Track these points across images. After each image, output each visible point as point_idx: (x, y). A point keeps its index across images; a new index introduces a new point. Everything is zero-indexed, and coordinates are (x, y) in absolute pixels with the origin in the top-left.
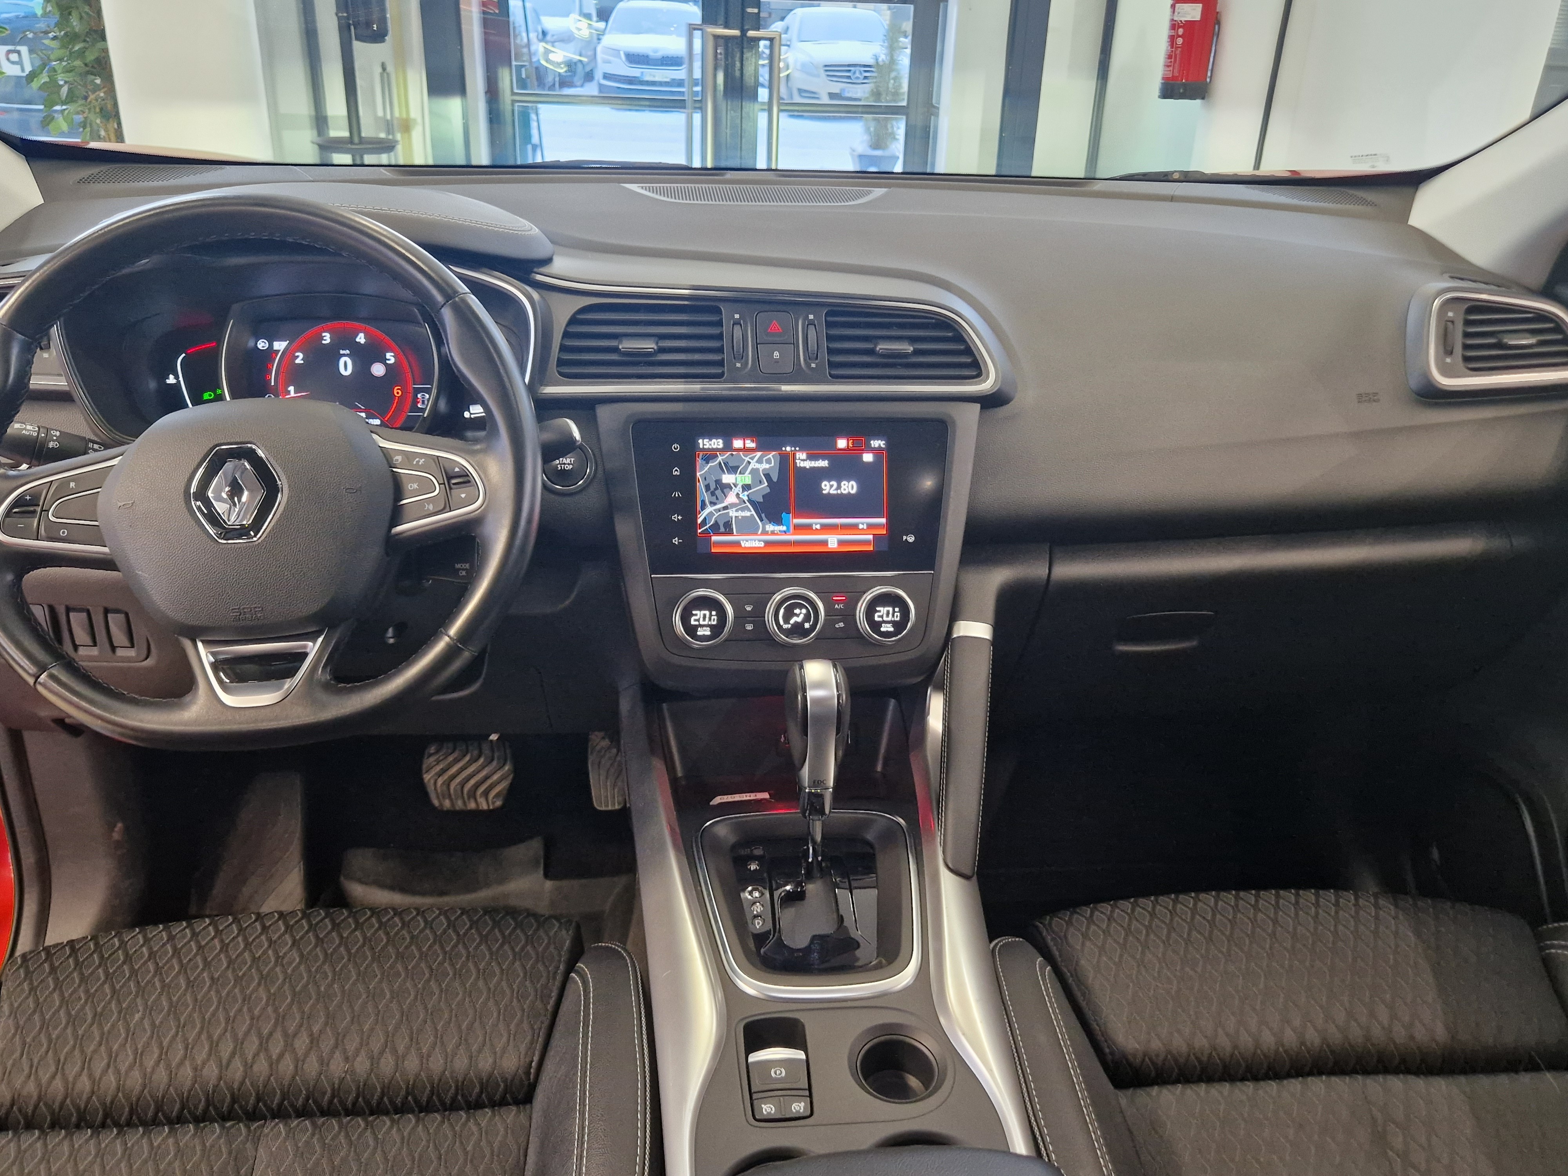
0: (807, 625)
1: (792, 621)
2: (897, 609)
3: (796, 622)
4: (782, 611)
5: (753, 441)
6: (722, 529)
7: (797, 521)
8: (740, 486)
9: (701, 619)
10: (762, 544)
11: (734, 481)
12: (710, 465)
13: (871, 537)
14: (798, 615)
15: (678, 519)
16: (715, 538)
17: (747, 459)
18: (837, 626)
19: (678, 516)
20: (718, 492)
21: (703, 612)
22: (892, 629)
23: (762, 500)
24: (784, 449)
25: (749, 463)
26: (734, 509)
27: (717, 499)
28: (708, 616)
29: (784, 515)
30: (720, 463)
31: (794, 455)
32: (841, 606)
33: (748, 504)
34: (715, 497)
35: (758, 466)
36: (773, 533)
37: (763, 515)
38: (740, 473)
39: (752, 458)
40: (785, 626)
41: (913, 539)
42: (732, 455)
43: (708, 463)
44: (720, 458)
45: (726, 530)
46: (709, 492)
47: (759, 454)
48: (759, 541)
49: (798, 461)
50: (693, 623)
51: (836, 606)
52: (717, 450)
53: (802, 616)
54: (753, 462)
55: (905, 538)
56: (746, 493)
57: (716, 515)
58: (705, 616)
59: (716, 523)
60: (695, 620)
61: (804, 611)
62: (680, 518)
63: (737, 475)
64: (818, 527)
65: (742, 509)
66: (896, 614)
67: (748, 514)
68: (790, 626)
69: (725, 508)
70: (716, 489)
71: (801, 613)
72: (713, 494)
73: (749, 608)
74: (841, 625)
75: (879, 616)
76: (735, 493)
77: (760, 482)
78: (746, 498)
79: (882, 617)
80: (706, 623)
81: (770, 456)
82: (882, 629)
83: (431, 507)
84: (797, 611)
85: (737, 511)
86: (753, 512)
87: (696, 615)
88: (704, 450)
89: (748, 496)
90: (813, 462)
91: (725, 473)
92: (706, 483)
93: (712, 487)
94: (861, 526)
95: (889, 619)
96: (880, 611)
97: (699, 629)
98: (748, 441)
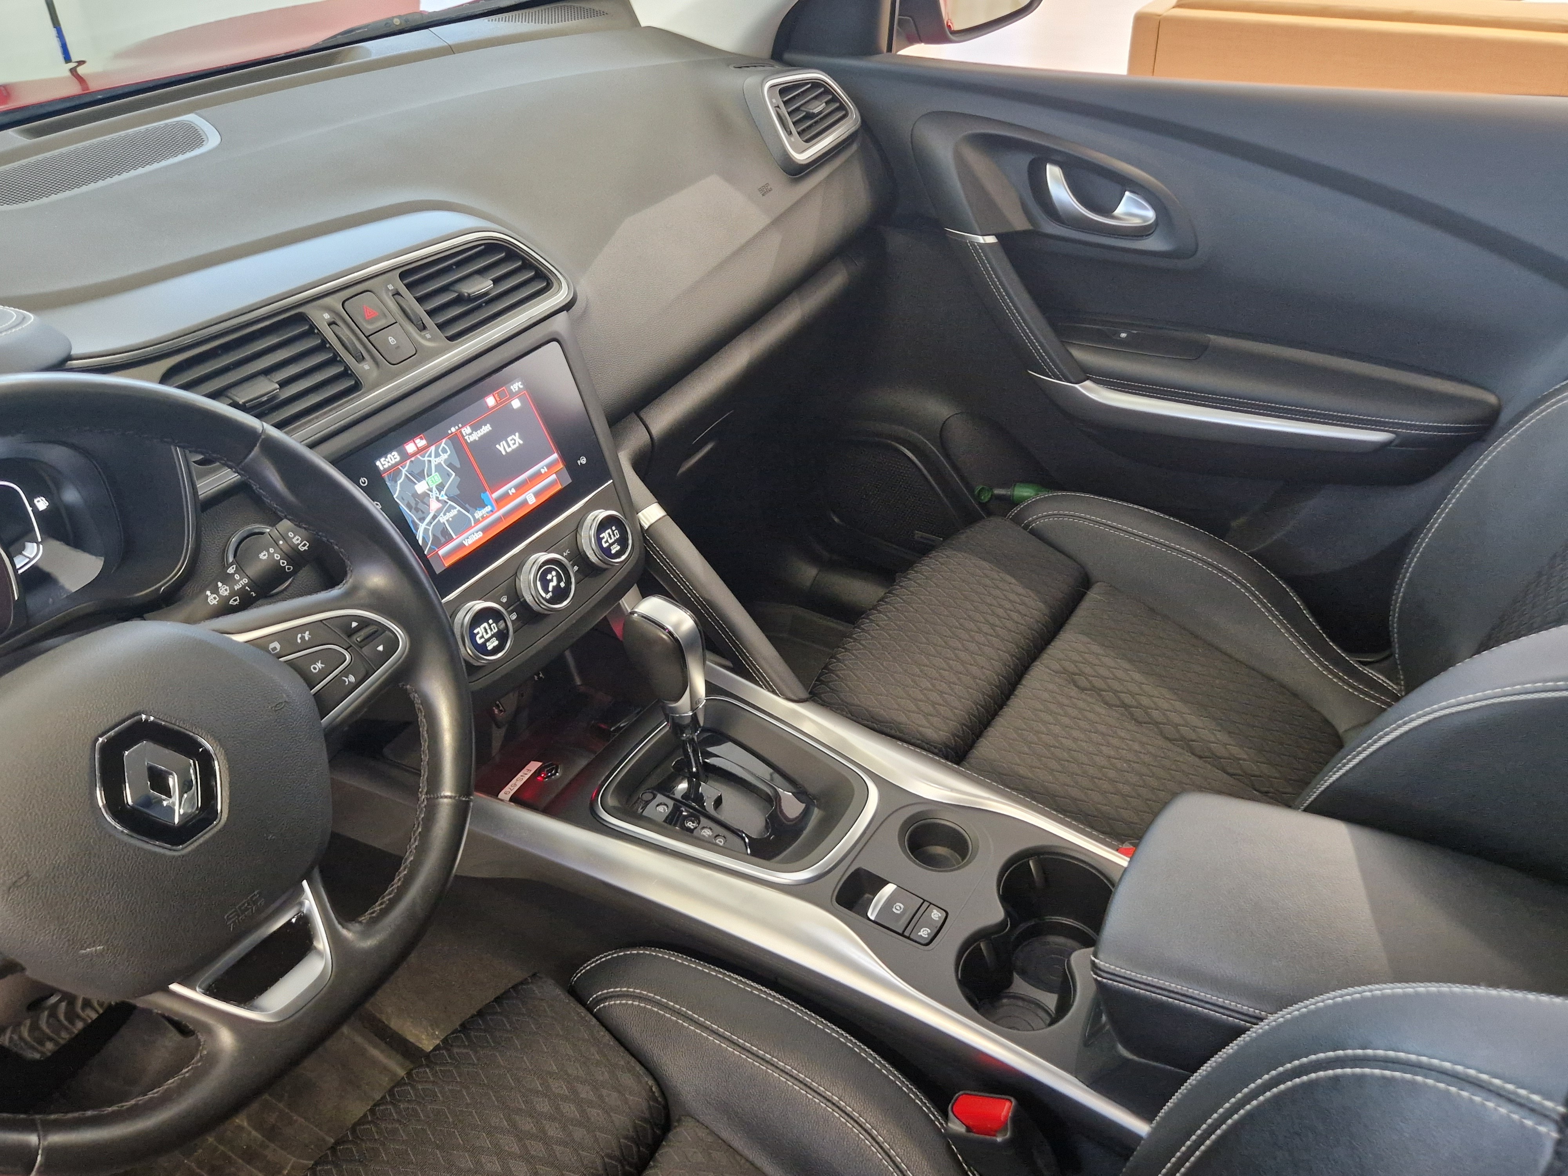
0: (563, 584)
1: (550, 589)
2: (614, 528)
3: (554, 587)
4: (539, 583)
5: (422, 439)
6: (443, 540)
7: (495, 495)
8: (434, 489)
9: (484, 634)
10: (480, 534)
11: (428, 487)
12: (399, 482)
13: (554, 476)
14: (551, 580)
16: (441, 552)
17: (426, 459)
20: (420, 506)
21: (482, 626)
22: (619, 547)
23: (459, 492)
24: (449, 432)
25: (430, 461)
26: (442, 514)
27: (423, 512)
28: (487, 627)
29: (483, 496)
30: (406, 475)
31: (461, 432)
32: (568, 552)
33: (450, 502)
34: (420, 512)
35: (438, 460)
36: (484, 518)
37: (467, 506)
38: (428, 476)
39: (430, 456)
40: (549, 597)
41: (585, 459)
42: (412, 461)
43: (396, 482)
44: (404, 471)
45: (445, 538)
46: (413, 510)
47: (433, 448)
48: (477, 532)
49: (466, 438)
50: (479, 641)
52: (397, 464)
53: (555, 579)
54: (432, 459)
55: (579, 462)
56: (443, 493)
57: (431, 528)
58: (485, 629)
59: (434, 535)
60: (480, 638)
61: (554, 573)
63: (427, 479)
64: (513, 491)
65: (448, 511)
66: (615, 532)
67: (454, 512)
68: (552, 593)
69: (434, 517)
70: (417, 503)
71: (553, 576)
72: (417, 510)
73: (504, 600)
75: (605, 542)
76: (435, 498)
77: (448, 475)
78: (445, 498)
79: (607, 541)
80: (490, 634)
81: (443, 445)
82: (613, 551)
83: (352, 679)
84: (549, 577)
85: (445, 514)
86: (458, 508)
87: (478, 633)
88: (386, 470)
89: (446, 495)
90: (479, 431)
91: (416, 484)
92: (406, 502)
93: (413, 504)
94: (543, 471)
95: (613, 540)
96: (603, 538)
97: (488, 644)
98: (418, 441)
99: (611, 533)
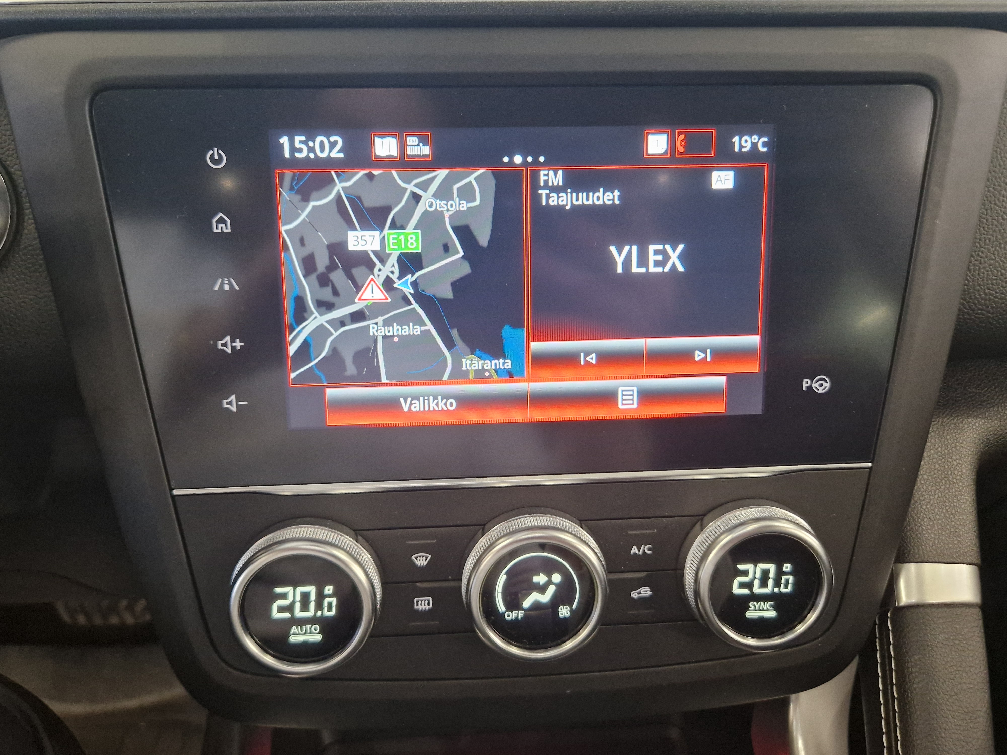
0: (564, 612)
1: (527, 604)
2: (787, 567)
3: (537, 606)
4: (502, 579)
5: (423, 141)
6: (351, 370)
7: (536, 346)
8: (393, 260)
9: (297, 606)
10: (452, 404)
11: (377, 247)
12: (312, 204)
13: (722, 380)
14: (542, 589)
15: (233, 348)
16: (331, 393)
17: (411, 188)
18: (634, 595)
19: (233, 341)
20: (338, 277)
21: (301, 589)
22: (772, 614)
23: (449, 294)
24: (506, 159)
25: (416, 198)
26: (380, 320)
27: (335, 293)
28: (312, 597)
29: (507, 331)
30: (339, 199)
31: (535, 176)
32: (646, 549)
33: (415, 305)
34: (329, 290)
35: (440, 205)
36: (480, 377)
37: (455, 333)
38: (394, 226)
39: (425, 186)
40: (511, 616)
41: (827, 385)
42: (370, 177)
43: (306, 199)
44: (339, 187)
45: (360, 370)
46: (313, 277)
47: (442, 174)
48: (446, 397)
49: (543, 192)
50: (276, 614)
51: (634, 550)
52: (330, 163)
53: (551, 589)
54: (427, 197)
55: (806, 383)
56: (410, 278)
57: (335, 334)
58: (305, 598)
59: (334, 352)
60: (281, 609)
61: (557, 578)
62: (238, 344)
63: (386, 231)
64: (593, 359)
65: (402, 320)
66: (784, 578)
67: (417, 330)
68: (521, 614)
69: (358, 316)
70: (332, 267)
71: (549, 582)
72: (324, 281)
73: (421, 561)
74: (646, 592)
75: (742, 585)
76: (382, 278)
77: (446, 248)
78: (408, 291)
79: (749, 585)
80: (309, 614)
81: (471, 178)
82: (750, 614)
84: (541, 579)
85: (387, 323)
86: (430, 326)
87: (284, 596)
88: (294, 163)
89: (414, 284)
90: (582, 196)
91: (354, 228)
92: (305, 252)
93: (322, 262)
94: (699, 356)
95: (767, 590)
96: (745, 573)
97: (294, 629)
98: (412, 141)
99: (772, 574)
